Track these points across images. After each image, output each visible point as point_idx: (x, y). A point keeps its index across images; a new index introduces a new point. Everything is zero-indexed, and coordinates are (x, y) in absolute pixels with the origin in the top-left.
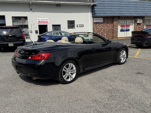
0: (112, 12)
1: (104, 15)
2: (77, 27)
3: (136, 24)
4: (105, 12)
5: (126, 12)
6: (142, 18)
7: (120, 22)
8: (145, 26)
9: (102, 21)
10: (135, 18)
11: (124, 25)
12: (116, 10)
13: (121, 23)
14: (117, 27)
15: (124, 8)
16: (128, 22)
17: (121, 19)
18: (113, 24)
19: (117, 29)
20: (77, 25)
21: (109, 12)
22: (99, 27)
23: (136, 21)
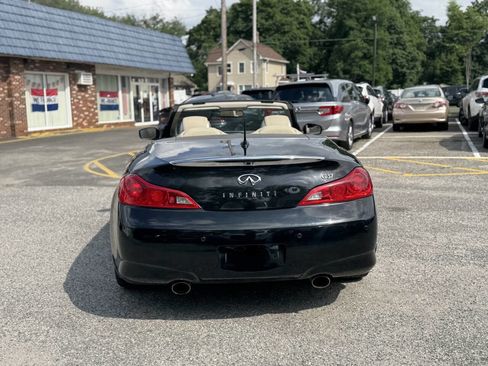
0: (5, 41)
3: (76, 87)
6: (88, 67)
7: (28, 78)
8: (98, 94)
10: (71, 68)
11: (41, 88)
12: (17, 34)
13: (32, 81)
14: (24, 93)
15: (40, 30)
16: (52, 78)
17: (32, 69)
18: (10, 84)
23: (74, 79)
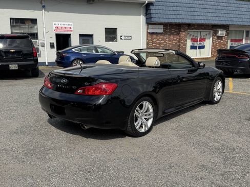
0: (178, 17)
1: (166, 21)
2: (121, 39)
4: (167, 16)
5: (201, 18)
6: (225, 27)
7: (190, 33)
8: (229, 41)
9: (161, 31)
10: (214, 28)
11: (196, 38)
12: (185, 13)
13: (193, 34)
14: (186, 41)
15: (198, 10)
16: (204, 33)
17: (193, 29)
18: (180, 36)
19: (185, 45)
20: (121, 36)
21: (174, 16)
22: (157, 40)
